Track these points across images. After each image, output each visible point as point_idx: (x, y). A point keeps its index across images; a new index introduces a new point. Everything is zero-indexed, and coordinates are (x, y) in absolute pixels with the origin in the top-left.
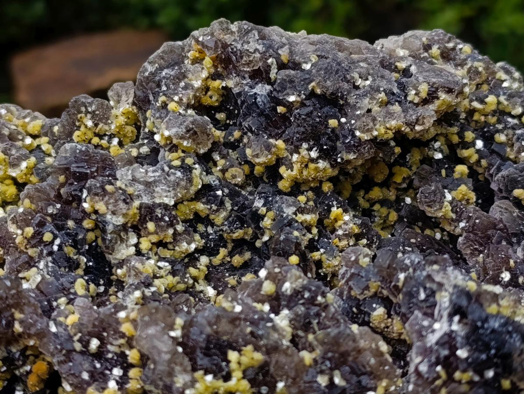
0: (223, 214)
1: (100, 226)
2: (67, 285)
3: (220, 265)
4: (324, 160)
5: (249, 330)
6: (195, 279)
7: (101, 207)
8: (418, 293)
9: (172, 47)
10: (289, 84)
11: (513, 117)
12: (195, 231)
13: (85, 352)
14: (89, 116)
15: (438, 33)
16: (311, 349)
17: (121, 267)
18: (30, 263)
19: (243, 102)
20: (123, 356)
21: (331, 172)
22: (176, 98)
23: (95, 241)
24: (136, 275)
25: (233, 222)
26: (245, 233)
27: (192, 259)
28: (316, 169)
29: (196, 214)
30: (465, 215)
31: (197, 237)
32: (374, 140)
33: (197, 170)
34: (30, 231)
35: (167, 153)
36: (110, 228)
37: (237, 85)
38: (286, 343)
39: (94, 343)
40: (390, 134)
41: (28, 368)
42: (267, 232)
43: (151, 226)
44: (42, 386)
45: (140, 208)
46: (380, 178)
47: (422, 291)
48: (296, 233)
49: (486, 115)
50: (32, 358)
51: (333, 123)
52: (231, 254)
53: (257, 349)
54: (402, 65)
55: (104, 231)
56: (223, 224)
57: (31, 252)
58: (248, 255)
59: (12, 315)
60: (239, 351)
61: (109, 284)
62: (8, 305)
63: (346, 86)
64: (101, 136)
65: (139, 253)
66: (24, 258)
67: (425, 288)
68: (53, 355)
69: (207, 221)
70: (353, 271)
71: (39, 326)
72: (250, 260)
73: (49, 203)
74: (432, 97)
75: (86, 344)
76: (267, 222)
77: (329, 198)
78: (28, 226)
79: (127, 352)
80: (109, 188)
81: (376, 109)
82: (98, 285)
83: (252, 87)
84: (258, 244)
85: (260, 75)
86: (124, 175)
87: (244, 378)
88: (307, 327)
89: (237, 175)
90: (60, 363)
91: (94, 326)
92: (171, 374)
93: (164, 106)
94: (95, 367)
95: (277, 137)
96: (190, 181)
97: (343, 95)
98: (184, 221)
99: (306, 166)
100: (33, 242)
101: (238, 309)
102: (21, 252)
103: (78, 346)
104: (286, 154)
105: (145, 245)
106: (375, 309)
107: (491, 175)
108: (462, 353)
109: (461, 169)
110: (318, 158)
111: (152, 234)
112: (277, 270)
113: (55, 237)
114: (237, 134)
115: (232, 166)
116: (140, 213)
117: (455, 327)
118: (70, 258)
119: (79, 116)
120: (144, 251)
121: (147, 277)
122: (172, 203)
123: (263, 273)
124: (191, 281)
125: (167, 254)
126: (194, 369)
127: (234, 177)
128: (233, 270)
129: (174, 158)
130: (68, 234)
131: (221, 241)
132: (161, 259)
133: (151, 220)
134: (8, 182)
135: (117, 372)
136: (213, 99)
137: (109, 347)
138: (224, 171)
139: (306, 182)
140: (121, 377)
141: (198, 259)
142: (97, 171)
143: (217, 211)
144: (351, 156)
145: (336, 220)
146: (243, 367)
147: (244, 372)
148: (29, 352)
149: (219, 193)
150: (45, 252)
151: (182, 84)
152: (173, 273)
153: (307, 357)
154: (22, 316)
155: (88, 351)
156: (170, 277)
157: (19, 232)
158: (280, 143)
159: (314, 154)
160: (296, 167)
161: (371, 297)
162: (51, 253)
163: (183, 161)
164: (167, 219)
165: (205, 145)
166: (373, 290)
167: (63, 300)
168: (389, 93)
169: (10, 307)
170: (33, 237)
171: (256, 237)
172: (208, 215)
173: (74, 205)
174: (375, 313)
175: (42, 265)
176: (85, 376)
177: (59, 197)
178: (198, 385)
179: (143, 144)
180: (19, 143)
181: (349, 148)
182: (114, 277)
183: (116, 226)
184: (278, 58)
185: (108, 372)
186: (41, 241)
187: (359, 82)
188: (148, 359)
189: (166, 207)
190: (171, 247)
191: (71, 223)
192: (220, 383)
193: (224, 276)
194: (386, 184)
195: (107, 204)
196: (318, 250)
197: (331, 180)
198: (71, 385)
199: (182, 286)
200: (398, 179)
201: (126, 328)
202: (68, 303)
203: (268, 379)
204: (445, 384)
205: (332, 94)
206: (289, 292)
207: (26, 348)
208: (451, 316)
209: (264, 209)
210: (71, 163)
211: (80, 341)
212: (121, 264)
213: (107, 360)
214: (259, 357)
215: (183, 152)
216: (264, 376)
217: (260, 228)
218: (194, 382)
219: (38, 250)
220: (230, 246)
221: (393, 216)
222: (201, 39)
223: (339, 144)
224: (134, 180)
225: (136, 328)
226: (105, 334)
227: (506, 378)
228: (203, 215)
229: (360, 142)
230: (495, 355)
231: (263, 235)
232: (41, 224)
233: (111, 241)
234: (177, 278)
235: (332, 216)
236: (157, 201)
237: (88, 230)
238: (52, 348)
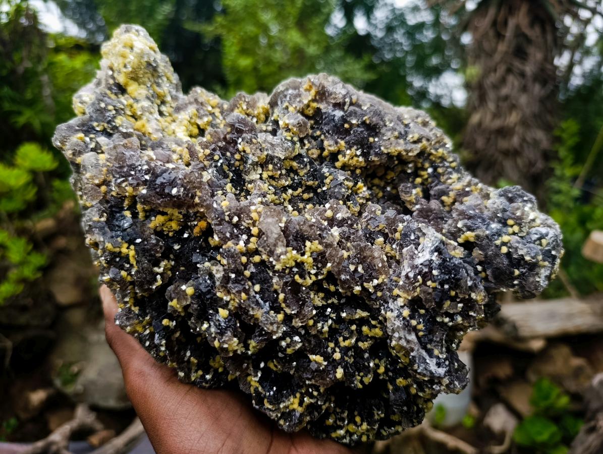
0: (305, 171)
1: (244, 160)
2: (223, 184)
3: (296, 196)
4: (363, 157)
5: (318, 232)
6: (285, 200)
7: (248, 150)
8: (410, 235)
9: (296, 81)
10: (354, 114)
11: (448, 162)
12: (289, 176)
13: (230, 222)
14: (246, 103)
15: (422, 113)
16: (348, 250)
17: (251, 184)
18: (204, 168)
19: (326, 118)
20: (249, 229)
21: (363, 164)
22: (294, 106)
23: (239, 167)
24: (259, 189)
25: (310, 176)
26: (314, 184)
27: (284, 189)
28: (357, 161)
29: (291, 167)
30: (420, 202)
31: (289, 179)
32: (388, 154)
33: (298, 145)
34: (208, 152)
35: (284, 132)
36: (250, 162)
37: (325, 108)
38: (335, 243)
39: (236, 219)
40: (396, 154)
41: (196, 223)
42: (327, 186)
43: (270, 167)
44: (201, 234)
45: (267, 156)
46: (380, 174)
47: (413, 234)
48: (343, 190)
49: (436, 158)
50: (199, 218)
51: (371, 139)
52: (303, 192)
53: (320, 243)
54: (406, 122)
55: (246, 162)
56: (303, 176)
57: (206, 163)
58: (311, 195)
59: (195, 192)
60: (311, 242)
61: (242, 190)
62: (194, 187)
63: (382, 123)
64: (248, 115)
65: (261, 178)
66: (201, 165)
67: (415, 234)
68: (213, 220)
69: (296, 173)
70: (372, 216)
71: (208, 202)
72: (312, 197)
73: (219, 140)
74: (419, 141)
75: (231, 219)
76: (327, 181)
77: (358, 177)
78: (207, 148)
79: (251, 228)
80: (254, 140)
81: (392, 139)
82: (236, 189)
83: (333, 111)
84: (319, 190)
85: (339, 106)
86: (261, 137)
87: (311, 256)
88: (348, 239)
89: (315, 153)
90: (216, 225)
91: (237, 210)
92: (275, 245)
93: (287, 108)
94: (234, 231)
95: (342, 139)
96: (294, 149)
97: (379, 127)
98: (286, 169)
99: (352, 158)
100: (208, 158)
101: (314, 220)
102: (201, 162)
103: (227, 218)
104: (344, 149)
105: (265, 175)
106: (379, 238)
107: (431, 187)
108: (435, 272)
109: (419, 180)
110: (360, 155)
111: (270, 171)
112: (335, 206)
113: (220, 158)
114: (318, 133)
115: (313, 148)
116: (266, 158)
117: (434, 258)
118: (225, 172)
119: (240, 102)
120: (264, 179)
121: (264, 192)
122: (283, 158)
123: (327, 205)
124: (283, 200)
125: (274, 183)
126: (287, 246)
127: (313, 154)
128: (302, 200)
129: (288, 135)
130: (226, 159)
131: (300, 184)
132: (270, 185)
133: (271, 163)
134: (195, 126)
135: (245, 237)
136: (310, 112)
137: (243, 223)
138: (308, 150)
139: (349, 166)
140: (246, 240)
141: (287, 190)
142: (248, 130)
143: (303, 168)
144: (376, 159)
145: (359, 189)
146: (311, 251)
147: (312, 253)
148: (198, 215)
149: (305, 160)
150: (213, 165)
151: (298, 100)
152: (275, 194)
153: (345, 254)
154: (200, 194)
155: (231, 222)
156: (273, 195)
157: (202, 151)
158: (342, 143)
159: (359, 153)
160: (347, 157)
161: (378, 231)
162: (216, 166)
163: (292, 138)
164: (279, 165)
165: (303, 134)
166: (380, 228)
167: (220, 192)
168: (400, 133)
169: (195, 188)
170: (209, 155)
171: (319, 186)
172: (297, 170)
173: (232, 145)
174: (379, 240)
175: (210, 171)
176: (228, 235)
177: (225, 139)
178: (288, 254)
179: (269, 125)
180: (205, 108)
181: (376, 154)
182: (245, 188)
183: (253, 162)
184: (351, 99)
185: (240, 236)
186: (212, 159)
187: (387, 123)
188: (264, 234)
189: (280, 159)
190: (277, 180)
191: (228, 154)
192: (299, 256)
193: (297, 202)
194: (381, 178)
195: (251, 149)
196: (350, 201)
197: (361, 168)
198: (219, 238)
199: (278, 202)
200: (389, 177)
201: (254, 215)
202: (222, 195)
203: (324, 260)
204: (420, 286)
205: (374, 125)
206: (340, 219)
207: (198, 212)
208: (432, 252)
209: (328, 174)
210: (235, 123)
211: (229, 216)
212: (251, 182)
213: (240, 229)
214: (320, 247)
215: (293, 133)
216: (322, 258)
217: (323, 183)
218: (286, 252)
219: (210, 163)
220: (304, 188)
221: (381, 194)
222: (312, 80)
223: (372, 152)
224: (265, 141)
225: (260, 216)
226: (242, 216)
227: (454, 290)
228: (294, 169)
229: (382, 153)
230: (453, 278)
231: (323, 186)
232: (214, 150)
233: (249, 168)
234: (277, 197)
235: (358, 186)
236: (276, 155)
237: (237, 160)
238: (213, 215)
